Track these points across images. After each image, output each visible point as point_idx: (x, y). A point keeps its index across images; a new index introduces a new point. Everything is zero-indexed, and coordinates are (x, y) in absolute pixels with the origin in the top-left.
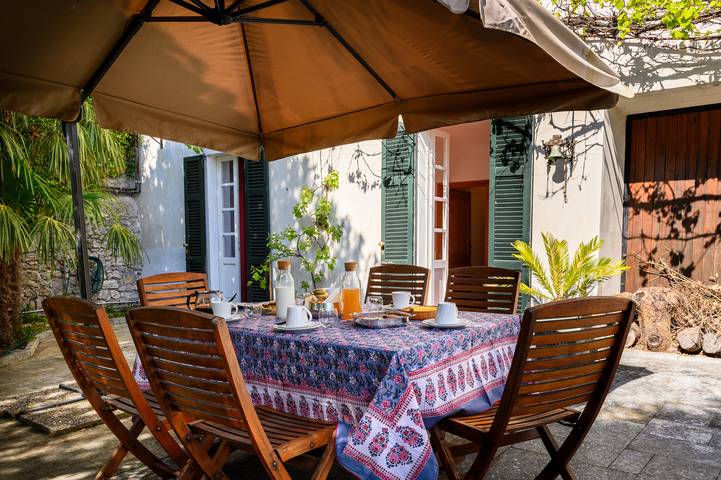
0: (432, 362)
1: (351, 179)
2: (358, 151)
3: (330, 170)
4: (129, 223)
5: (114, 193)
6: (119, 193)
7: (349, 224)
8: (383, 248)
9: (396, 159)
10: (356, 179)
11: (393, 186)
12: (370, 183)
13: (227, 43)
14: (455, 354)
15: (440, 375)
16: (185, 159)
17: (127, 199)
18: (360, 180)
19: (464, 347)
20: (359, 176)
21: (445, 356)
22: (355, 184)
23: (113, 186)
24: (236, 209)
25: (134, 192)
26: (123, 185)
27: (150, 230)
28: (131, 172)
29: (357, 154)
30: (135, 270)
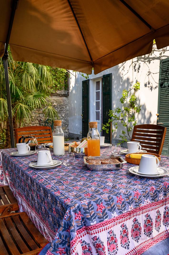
0: (115, 214)
1: (146, 85)
2: (149, 72)
3: (137, 82)
4: (64, 107)
5: (60, 96)
6: (62, 96)
7: (145, 107)
8: (158, 116)
9: (166, 74)
10: (148, 85)
11: (164, 87)
12: (154, 87)
13: (63, 11)
14: (142, 205)
15: (123, 226)
16: (83, 81)
17: (64, 98)
18: (149, 86)
19: (154, 198)
20: (149, 84)
21: (131, 207)
22: (147, 88)
23: (59, 93)
24: (100, 100)
25: (66, 96)
26: (63, 93)
27: (71, 109)
28: (66, 88)
29: (148, 73)
30: (66, 124)
